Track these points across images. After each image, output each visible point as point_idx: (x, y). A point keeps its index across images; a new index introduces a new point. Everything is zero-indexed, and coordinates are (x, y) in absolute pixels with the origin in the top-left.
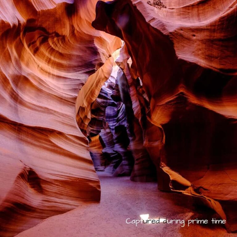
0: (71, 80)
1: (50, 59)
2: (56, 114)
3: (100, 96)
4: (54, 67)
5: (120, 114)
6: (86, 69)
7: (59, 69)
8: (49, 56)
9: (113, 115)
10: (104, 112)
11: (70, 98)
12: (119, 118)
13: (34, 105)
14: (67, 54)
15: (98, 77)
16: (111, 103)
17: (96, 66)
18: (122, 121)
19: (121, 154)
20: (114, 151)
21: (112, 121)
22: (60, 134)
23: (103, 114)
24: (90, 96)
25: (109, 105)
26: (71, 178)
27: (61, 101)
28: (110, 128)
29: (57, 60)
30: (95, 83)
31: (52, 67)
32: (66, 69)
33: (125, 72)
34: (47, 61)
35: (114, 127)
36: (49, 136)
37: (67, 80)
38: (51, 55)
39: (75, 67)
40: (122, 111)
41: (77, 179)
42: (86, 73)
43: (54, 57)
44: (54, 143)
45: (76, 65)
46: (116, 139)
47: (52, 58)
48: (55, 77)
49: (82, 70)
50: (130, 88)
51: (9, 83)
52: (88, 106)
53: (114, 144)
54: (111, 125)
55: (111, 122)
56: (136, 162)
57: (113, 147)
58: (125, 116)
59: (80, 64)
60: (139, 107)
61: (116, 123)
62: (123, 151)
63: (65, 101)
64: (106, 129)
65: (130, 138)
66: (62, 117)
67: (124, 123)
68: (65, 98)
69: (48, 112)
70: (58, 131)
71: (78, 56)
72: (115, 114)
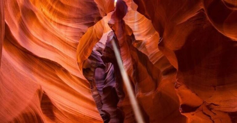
0: (72, 28)
1: (52, 7)
2: (60, 54)
3: (91, 58)
4: (55, 16)
5: (108, 76)
6: (86, 21)
7: (60, 18)
8: (51, 4)
9: (100, 78)
10: (94, 73)
11: (72, 43)
12: (106, 80)
13: (40, 41)
14: (68, 5)
15: (91, 36)
16: (100, 65)
17: (95, 19)
18: (110, 82)
19: (110, 113)
20: (102, 111)
21: (99, 83)
22: (65, 71)
23: (93, 75)
24: (83, 53)
25: (99, 67)
26: (79, 114)
27: (64, 45)
28: (98, 90)
29: (58, 10)
30: (89, 41)
31: (53, 15)
32: (66, 19)
33: (116, 34)
34: (49, 9)
35: (101, 89)
36: (56, 71)
37: (69, 28)
38: (53, 3)
39: (75, 18)
40: (110, 73)
41: (83, 116)
42: (86, 24)
43: (56, 6)
44: (60, 79)
45: (76, 17)
46: (104, 99)
47: (54, 7)
48: (56, 24)
49: (82, 21)
50: (121, 49)
51: (19, 11)
52: (81, 63)
53: (102, 104)
54: (99, 86)
55: (98, 85)
56: (126, 117)
57: (101, 108)
58: (113, 77)
59: (80, 16)
60: (130, 64)
61: (103, 86)
62: (111, 110)
63: (67, 45)
64: (94, 91)
65: (119, 96)
66: (65, 58)
67: (112, 85)
68: (68, 42)
69: (53, 50)
70: (64, 68)
71: (78, 9)
72: (102, 77)
